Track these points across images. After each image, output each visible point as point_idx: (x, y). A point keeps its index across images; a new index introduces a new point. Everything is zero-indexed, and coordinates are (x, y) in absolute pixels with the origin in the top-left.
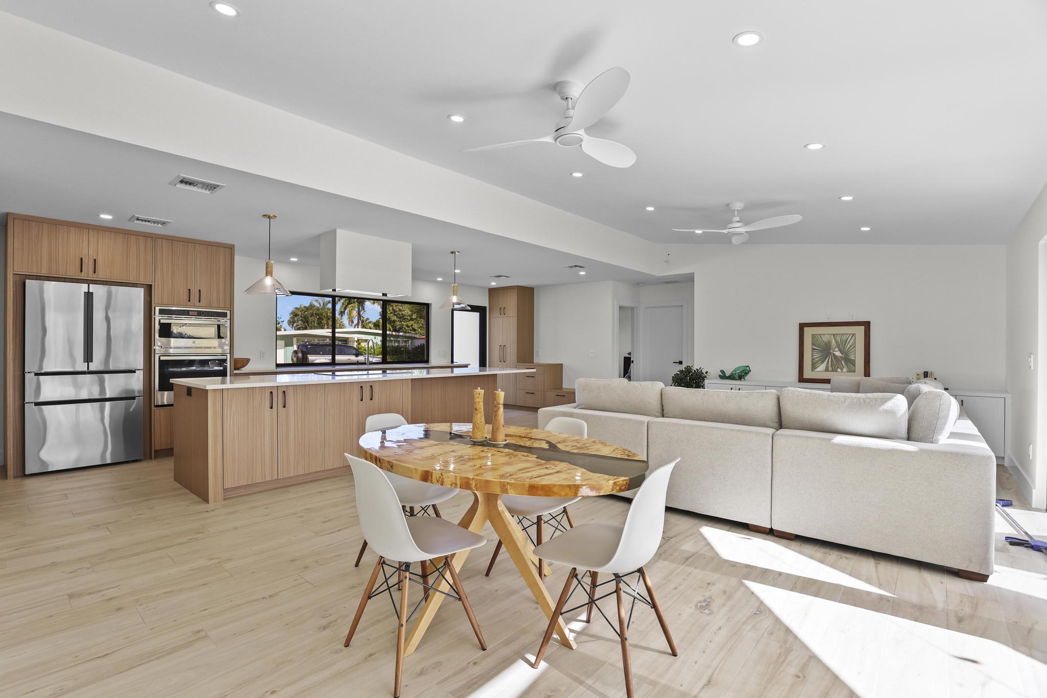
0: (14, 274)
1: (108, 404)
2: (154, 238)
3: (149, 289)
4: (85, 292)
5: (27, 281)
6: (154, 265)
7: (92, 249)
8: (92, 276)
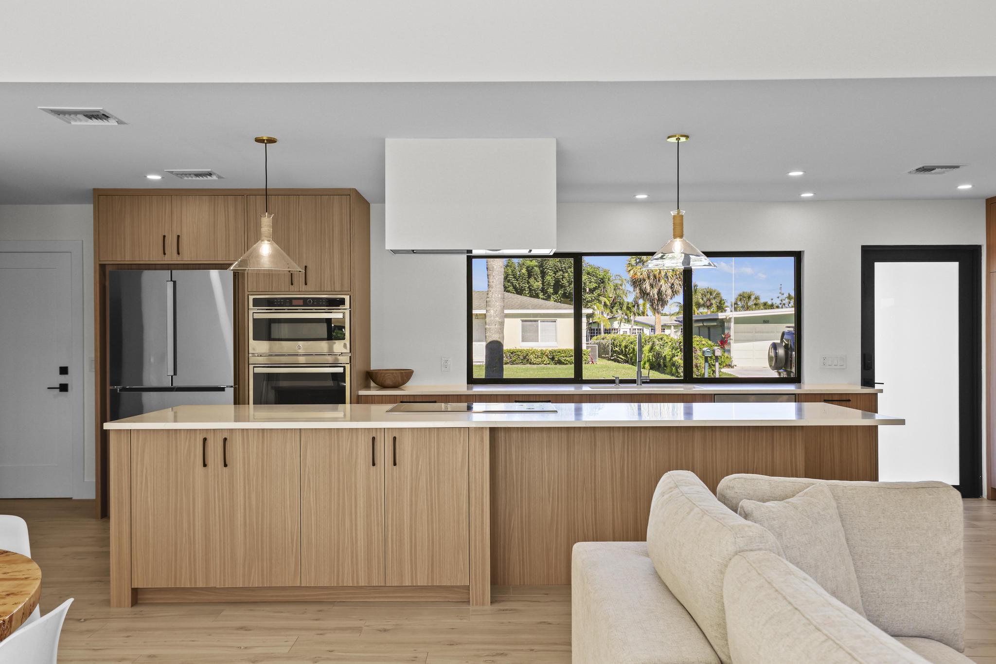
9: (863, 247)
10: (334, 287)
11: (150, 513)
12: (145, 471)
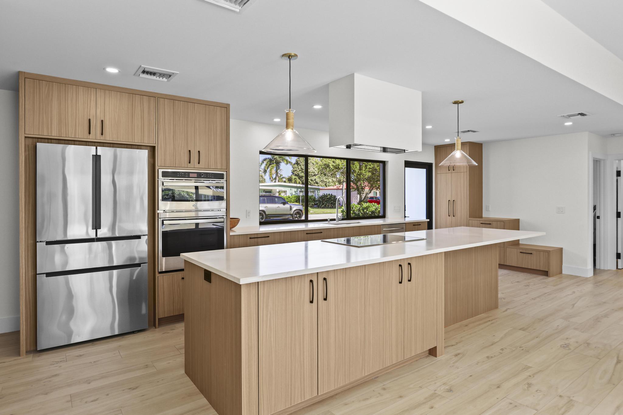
0: (26, 137)
1: (115, 272)
2: (157, 98)
3: (152, 150)
4: (93, 155)
5: (39, 145)
6: (157, 125)
7: (99, 110)
8: (100, 139)
9: (405, 161)
10: (217, 166)
11: (273, 350)
12: (269, 315)
